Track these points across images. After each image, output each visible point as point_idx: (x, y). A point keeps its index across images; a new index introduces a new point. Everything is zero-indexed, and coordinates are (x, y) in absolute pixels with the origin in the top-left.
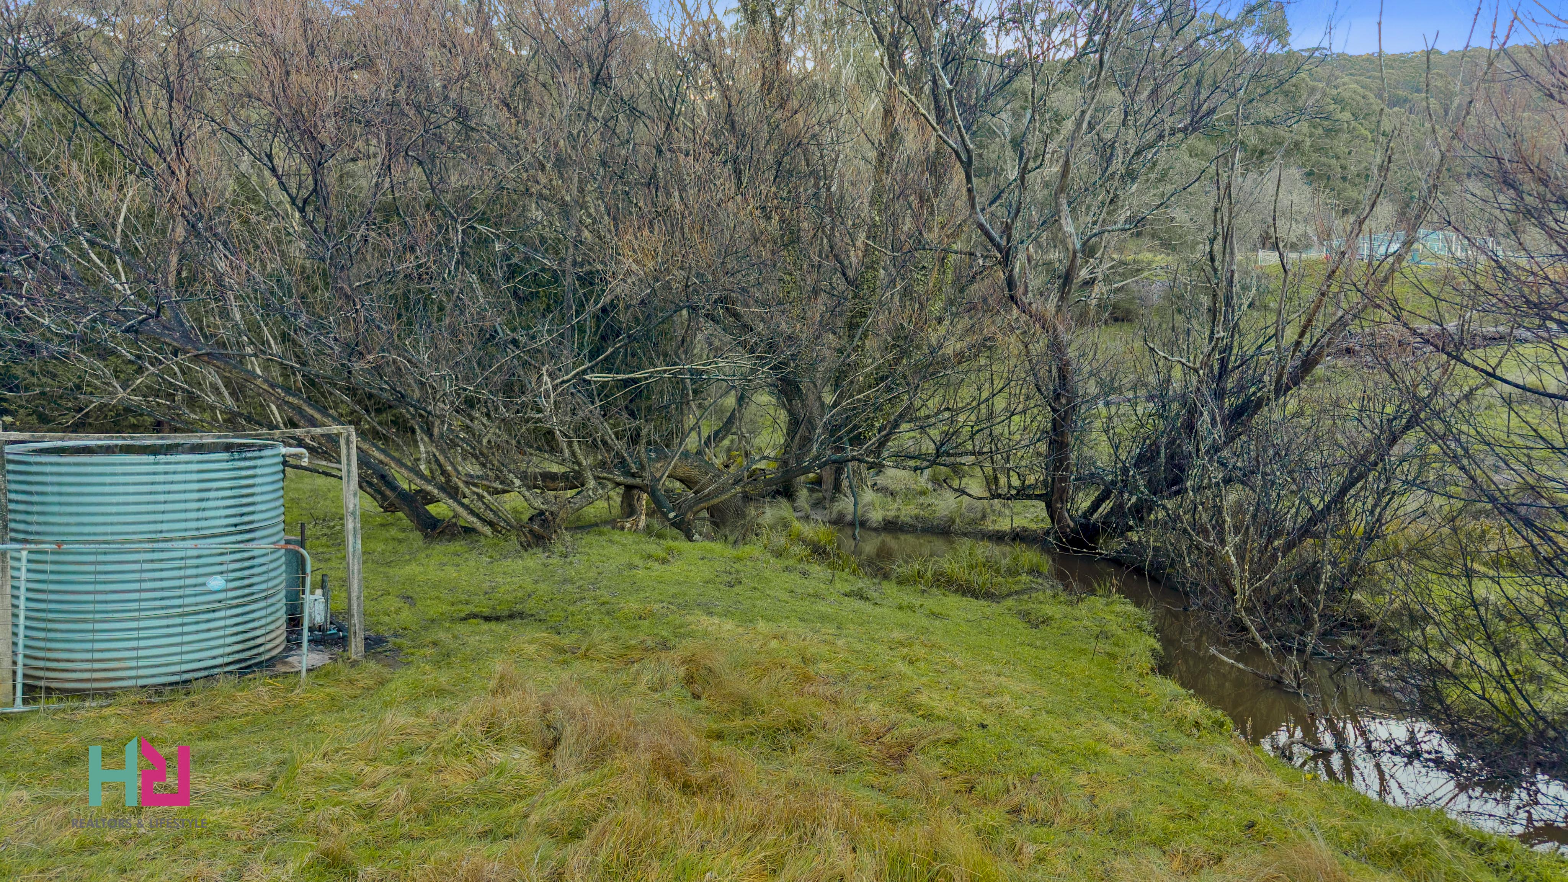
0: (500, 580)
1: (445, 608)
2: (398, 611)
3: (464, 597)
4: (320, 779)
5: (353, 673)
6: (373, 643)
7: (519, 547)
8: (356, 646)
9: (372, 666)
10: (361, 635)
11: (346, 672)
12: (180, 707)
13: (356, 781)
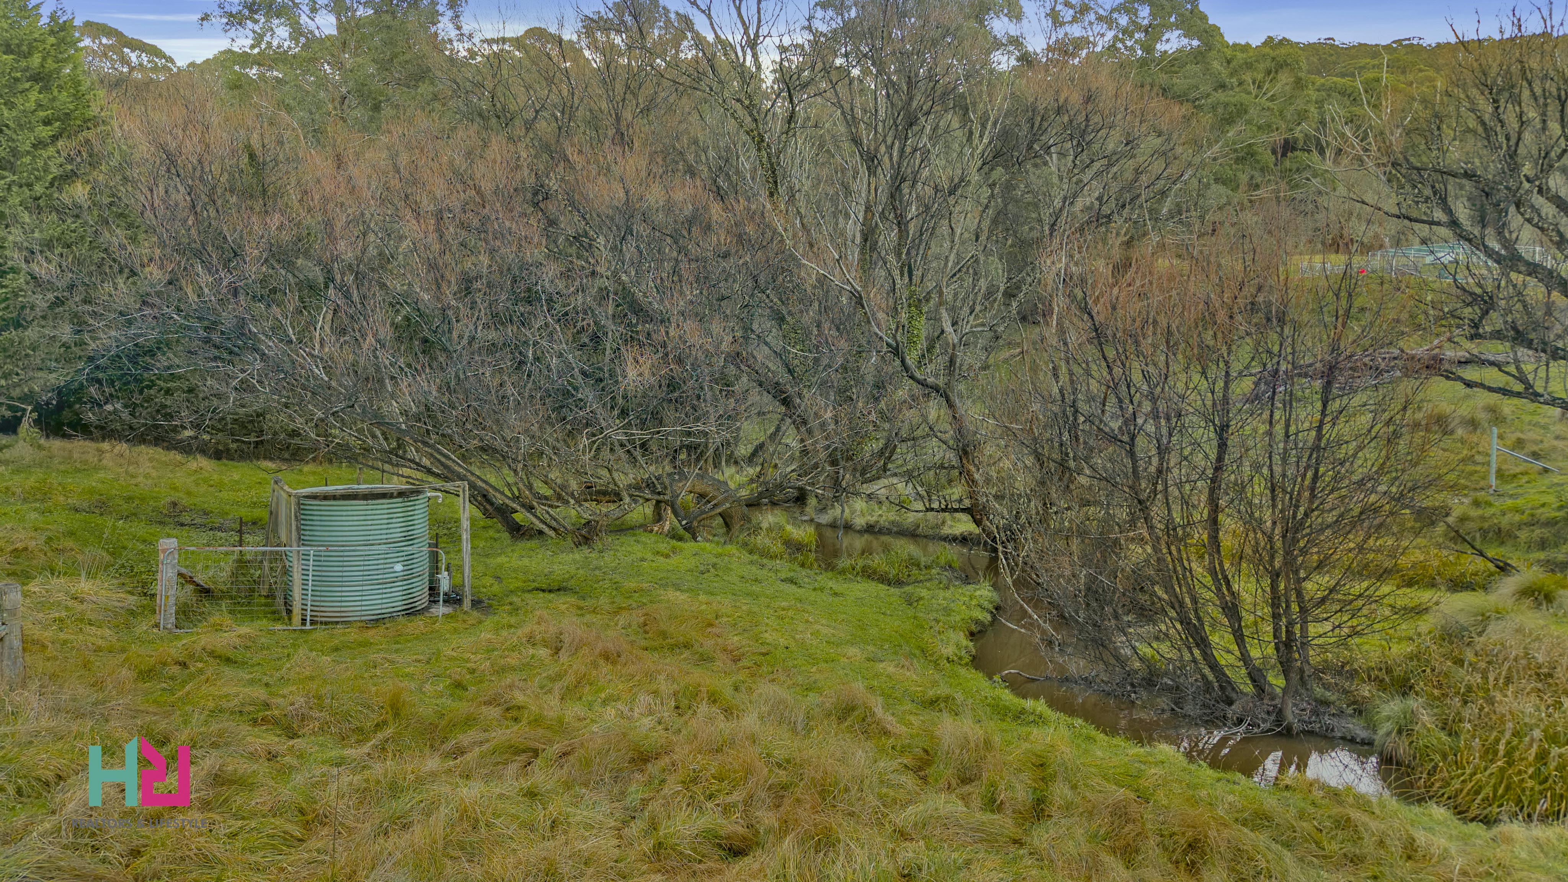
0: (555, 567)
1: (520, 584)
2: (491, 586)
3: (531, 578)
4: (451, 659)
5: (465, 617)
6: (476, 603)
7: (573, 545)
8: (467, 604)
9: (475, 613)
10: (470, 598)
11: (461, 616)
12: (382, 629)
13: (468, 661)
